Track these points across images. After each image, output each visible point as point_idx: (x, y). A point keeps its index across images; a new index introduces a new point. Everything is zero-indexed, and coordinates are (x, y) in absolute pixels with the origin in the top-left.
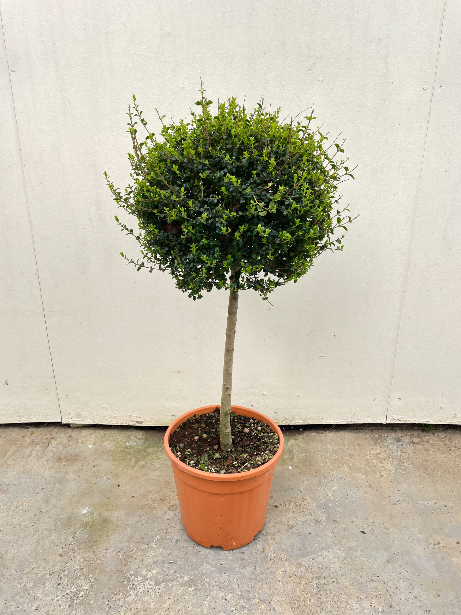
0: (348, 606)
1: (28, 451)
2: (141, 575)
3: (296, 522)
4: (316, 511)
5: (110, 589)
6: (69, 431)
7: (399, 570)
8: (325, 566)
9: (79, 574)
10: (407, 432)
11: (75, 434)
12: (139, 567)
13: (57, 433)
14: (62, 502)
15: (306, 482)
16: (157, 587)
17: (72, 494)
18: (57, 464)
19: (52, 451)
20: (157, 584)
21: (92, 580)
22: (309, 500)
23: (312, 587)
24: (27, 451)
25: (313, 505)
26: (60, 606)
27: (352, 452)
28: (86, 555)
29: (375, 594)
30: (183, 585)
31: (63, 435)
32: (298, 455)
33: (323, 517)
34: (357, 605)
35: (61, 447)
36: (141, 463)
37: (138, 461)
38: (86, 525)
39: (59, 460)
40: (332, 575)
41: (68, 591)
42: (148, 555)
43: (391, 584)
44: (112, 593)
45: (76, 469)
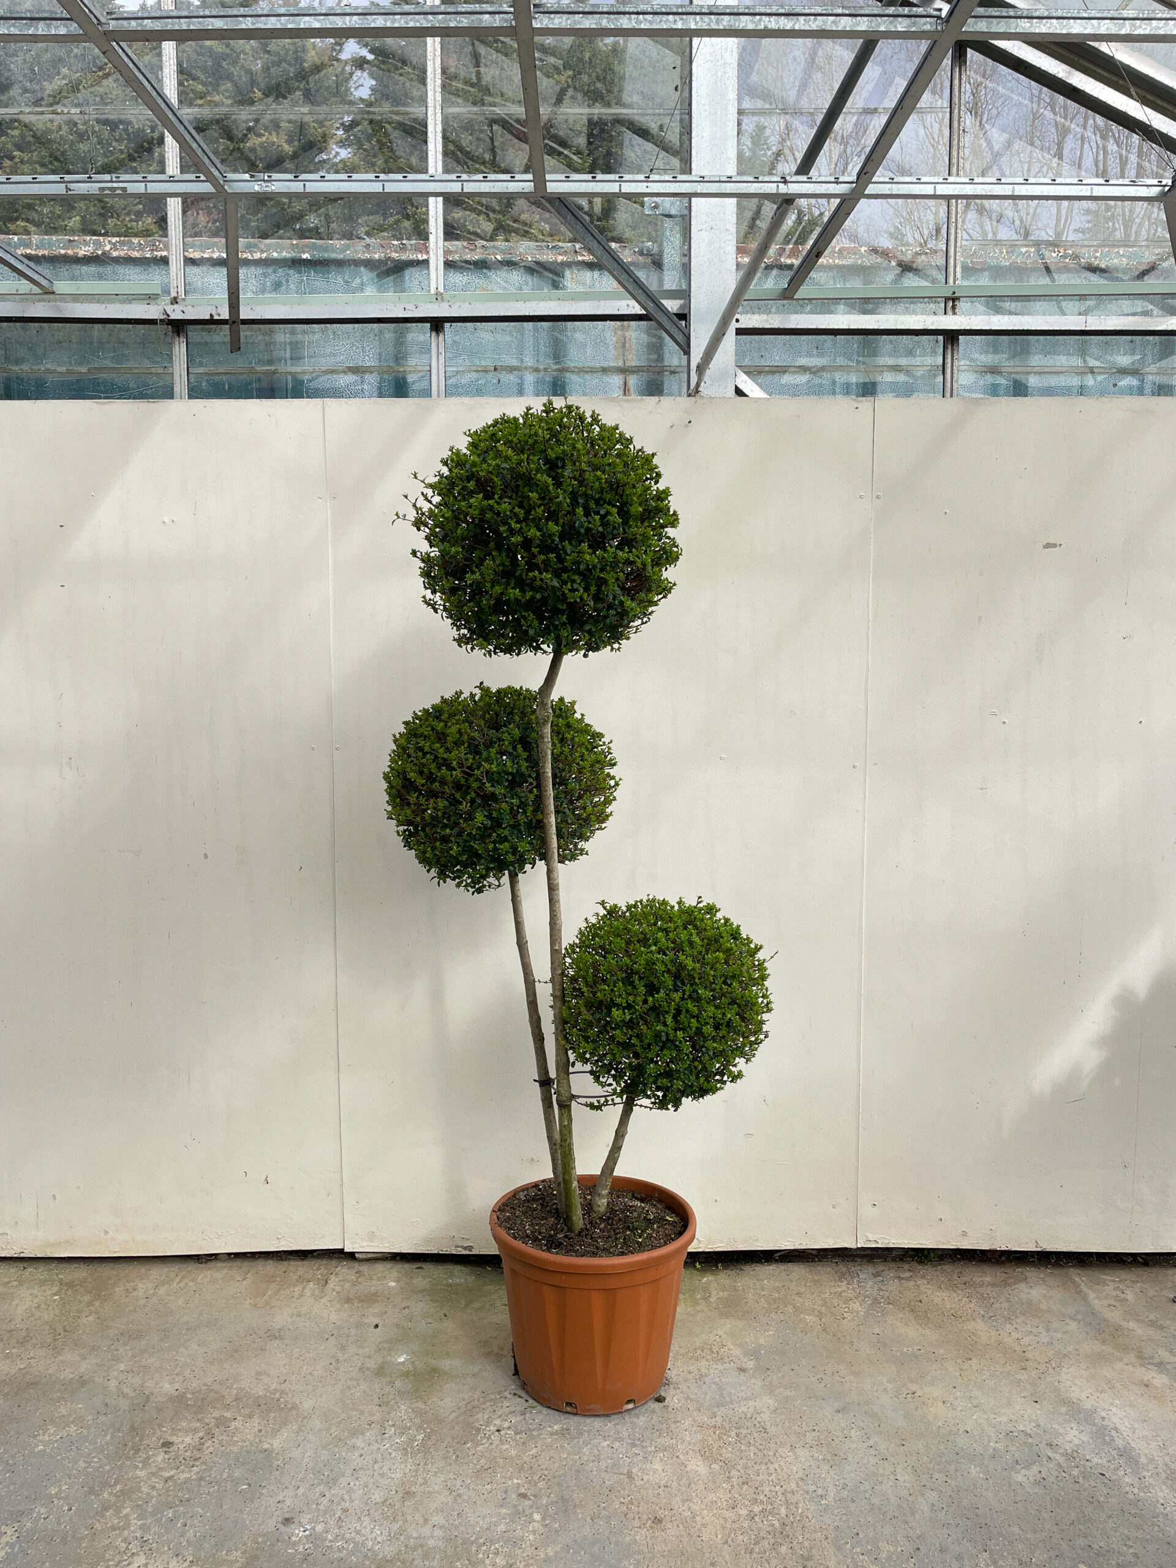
0: (778, 1455)
1: (298, 1289)
2: (495, 1425)
3: (712, 1371)
4: (741, 1357)
5: (454, 1438)
6: (356, 1265)
7: (854, 1420)
8: (749, 1415)
9: (408, 1425)
10: (892, 1265)
11: (365, 1268)
12: (490, 1417)
13: (336, 1267)
14: (366, 1350)
15: (729, 1326)
16: (518, 1436)
17: (379, 1340)
18: (346, 1305)
19: (334, 1290)
20: (516, 1433)
21: (428, 1431)
22: (732, 1347)
23: (730, 1436)
24: (296, 1289)
25: (737, 1352)
26: (390, 1454)
27: (802, 1290)
28: (414, 1406)
29: (816, 1443)
30: (552, 1434)
31: (345, 1270)
32: (718, 1294)
33: (751, 1365)
34: (790, 1454)
35: (347, 1285)
36: (476, 1305)
37: (470, 1302)
38: (406, 1375)
39: (348, 1300)
40: (758, 1425)
41: (398, 1441)
42: (500, 1405)
43: (839, 1433)
44: (458, 1443)
45: (376, 1311)
